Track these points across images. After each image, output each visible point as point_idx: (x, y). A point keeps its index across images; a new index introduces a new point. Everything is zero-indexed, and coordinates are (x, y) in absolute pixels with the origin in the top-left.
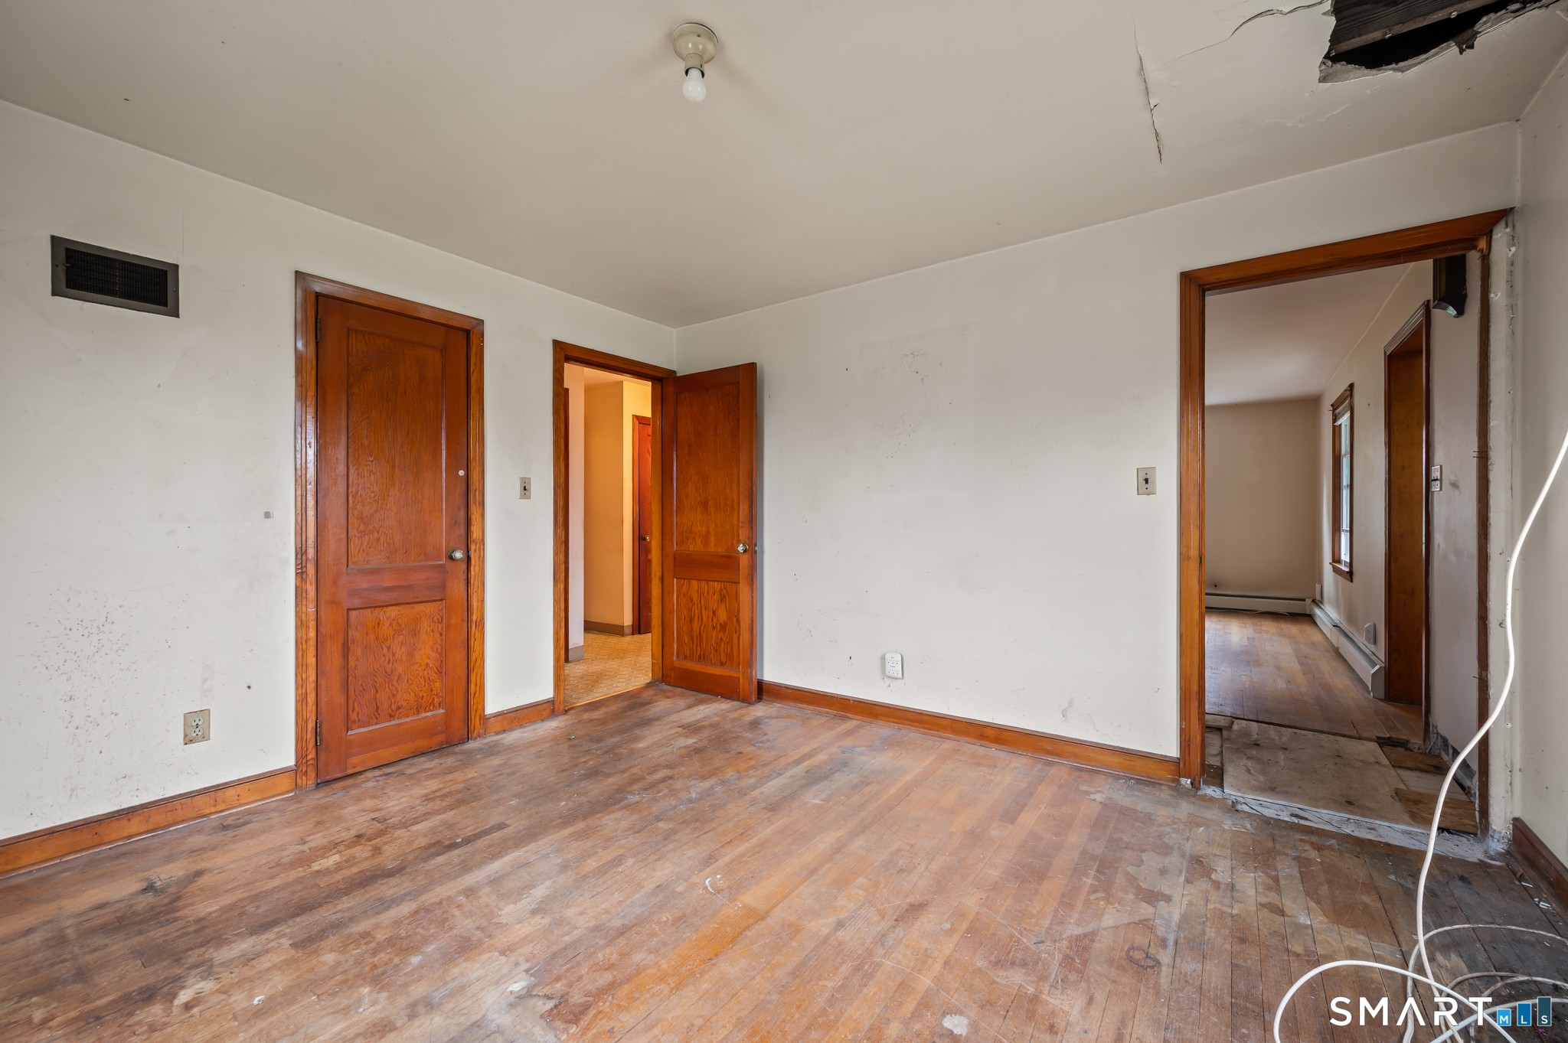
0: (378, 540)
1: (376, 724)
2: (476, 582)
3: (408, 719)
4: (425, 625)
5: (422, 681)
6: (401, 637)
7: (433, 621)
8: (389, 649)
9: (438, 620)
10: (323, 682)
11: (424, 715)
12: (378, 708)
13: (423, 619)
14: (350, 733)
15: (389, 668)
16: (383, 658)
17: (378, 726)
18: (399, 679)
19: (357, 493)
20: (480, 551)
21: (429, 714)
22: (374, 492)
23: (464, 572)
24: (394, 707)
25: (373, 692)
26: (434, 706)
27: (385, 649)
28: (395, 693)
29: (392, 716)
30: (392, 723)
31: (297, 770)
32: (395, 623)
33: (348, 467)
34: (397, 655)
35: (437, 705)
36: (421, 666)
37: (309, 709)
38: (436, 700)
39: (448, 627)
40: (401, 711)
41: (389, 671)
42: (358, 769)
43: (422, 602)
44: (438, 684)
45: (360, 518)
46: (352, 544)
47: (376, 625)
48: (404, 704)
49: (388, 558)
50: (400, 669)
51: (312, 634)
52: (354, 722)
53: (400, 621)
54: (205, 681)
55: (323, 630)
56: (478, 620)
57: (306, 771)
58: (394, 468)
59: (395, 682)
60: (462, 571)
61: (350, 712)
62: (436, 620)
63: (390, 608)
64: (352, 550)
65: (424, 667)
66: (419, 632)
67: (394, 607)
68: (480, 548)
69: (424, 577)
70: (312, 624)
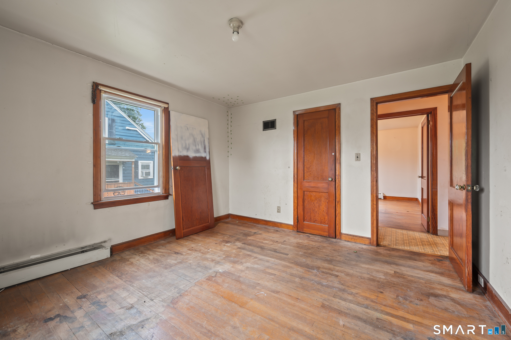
0: (311, 174)
1: (310, 222)
2: (338, 189)
3: (318, 224)
4: (323, 199)
5: (322, 215)
6: (317, 201)
7: (325, 198)
8: (314, 203)
9: (327, 198)
10: (299, 207)
11: (322, 225)
12: (311, 218)
13: (322, 197)
14: (304, 222)
15: (314, 208)
16: (312, 206)
17: (311, 223)
18: (316, 212)
19: (306, 162)
20: (339, 179)
21: (324, 225)
22: (310, 161)
23: (334, 185)
24: (315, 219)
25: (310, 214)
26: (325, 223)
27: (313, 203)
28: (315, 216)
29: (314, 222)
30: (314, 224)
31: (293, 226)
32: (315, 197)
33: (304, 156)
34: (315, 205)
35: (326, 223)
36: (322, 210)
37: (296, 213)
38: (326, 222)
39: (329, 201)
40: (317, 221)
41: (314, 209)
42: (306, 232)
43: (322, 192)
44: (327, 217)
45: (307, 168)
46: (305, 174)
47: (311, 196)
48: (317, 220)
49: (313, 179)
50: (316, 210)
51: (296, 195)
52: (306, 220)
53: (316, 196)
54: (280, 201)
55: (299, 195)
56: (338, 201)
57: (295, 227)
58: (315, 154)
59: (315, 213)
60: (333, 185)
61: (305, 217)
62: (326, 198)
63: (314, 192)
64: (305, 176)
65: (323, 211)
66: (321, 201)
67: (315, 192)
68: (339, 178)
69: (322, 185)
70: (296, 193)
